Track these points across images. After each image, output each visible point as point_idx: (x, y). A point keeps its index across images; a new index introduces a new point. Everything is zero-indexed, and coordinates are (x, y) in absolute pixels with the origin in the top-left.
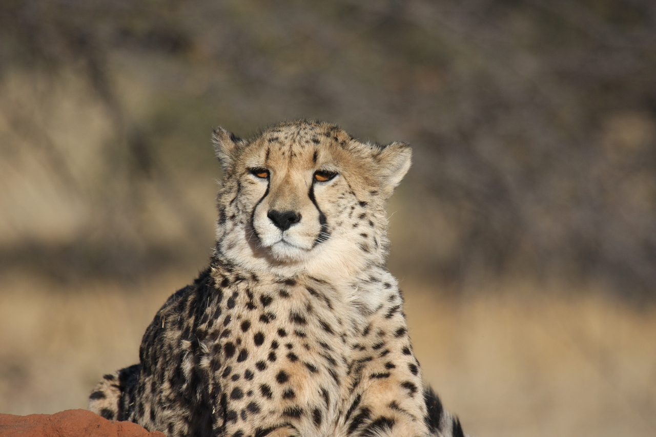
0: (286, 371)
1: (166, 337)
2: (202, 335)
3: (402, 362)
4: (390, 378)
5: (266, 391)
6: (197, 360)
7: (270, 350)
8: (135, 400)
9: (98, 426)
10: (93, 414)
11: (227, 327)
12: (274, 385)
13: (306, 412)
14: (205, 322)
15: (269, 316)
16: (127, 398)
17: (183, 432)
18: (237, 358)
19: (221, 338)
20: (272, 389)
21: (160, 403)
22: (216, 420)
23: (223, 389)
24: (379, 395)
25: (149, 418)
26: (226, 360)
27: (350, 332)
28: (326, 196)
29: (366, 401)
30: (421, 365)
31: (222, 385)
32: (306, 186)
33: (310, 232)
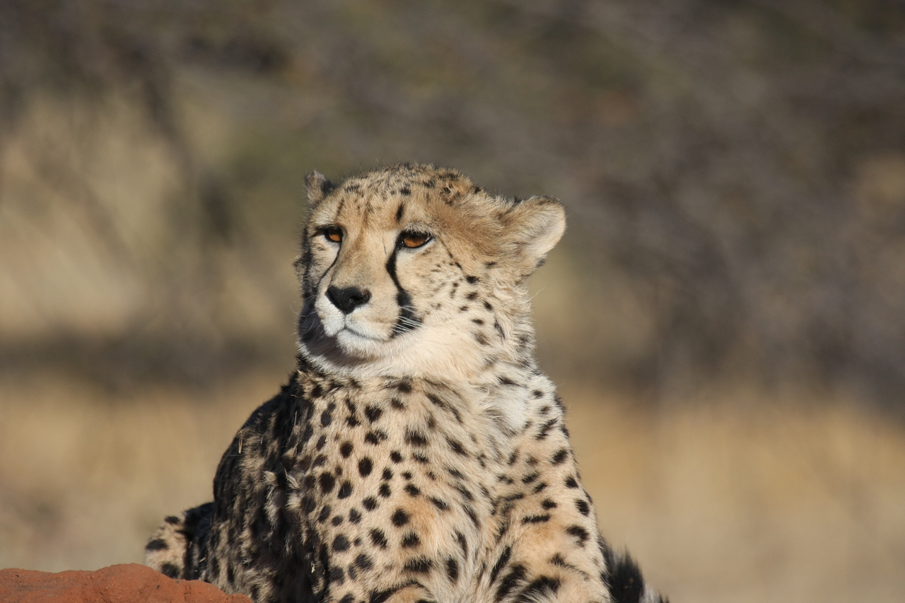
0: (405, 509)
1: (244, 467)
2: (289, 465)
3: (566, 499)
4: (550, 523)
5: (378, 538)
6: (282, 502)
7: (382, 481)
8: (207, 554)
9: (158, 587)
10: (151, 569)
11: (321, 452)
12: (389, 530)
13: (437, 564)
14: (293, 447)
15: (379, 435)
16: (196, 551)
18: (337, 494)
19: (313, 467)
20: (386, 536)
21: (239, 558)
22: (318, 582)
23: (321, 538)
24: (537, 547)
25: (226, 579)
26: (322, 496)
27: (490, 454)
28: (413, 267)
29: (518, 555)
30: (593, 501)
31: (320, 533)
32: (384, 253)
33: (382, 317)
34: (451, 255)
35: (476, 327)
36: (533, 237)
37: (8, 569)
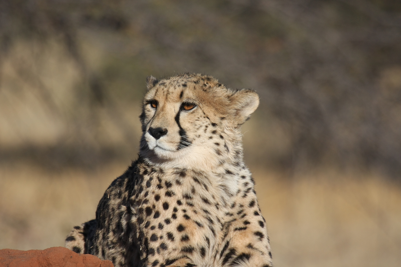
0: (183, 225)
1: (110, 204)
2: (132, 203)
3: (254, 221)
4: (247, 230)
5: (170, 236)
6: (129, 219)
7: (173, 212)
9: (71, 257)
10: (68, 249)
11: (146, 198)
12: (176, 233)
13: (196, 249)
14: (134, 195)
15: (171, 193)
17: (121, 262)
18: (153, 216)
19: (143, 204)
20: (174, 236)
21: (107, 245)
22: (143, 254)
23: (145, 235)
24: (241, 241)
25: (101, 255)
26: (146, 217)
27: (221, 203)
28: (187, 119)
29: (232, 244)
30: (266, 221)
31: (145, 233)
32: (174, 112)
33: (173, 141)
34: (204, 114)
35: (216, 147)
36: (243, 107)
37: (5, 249)
